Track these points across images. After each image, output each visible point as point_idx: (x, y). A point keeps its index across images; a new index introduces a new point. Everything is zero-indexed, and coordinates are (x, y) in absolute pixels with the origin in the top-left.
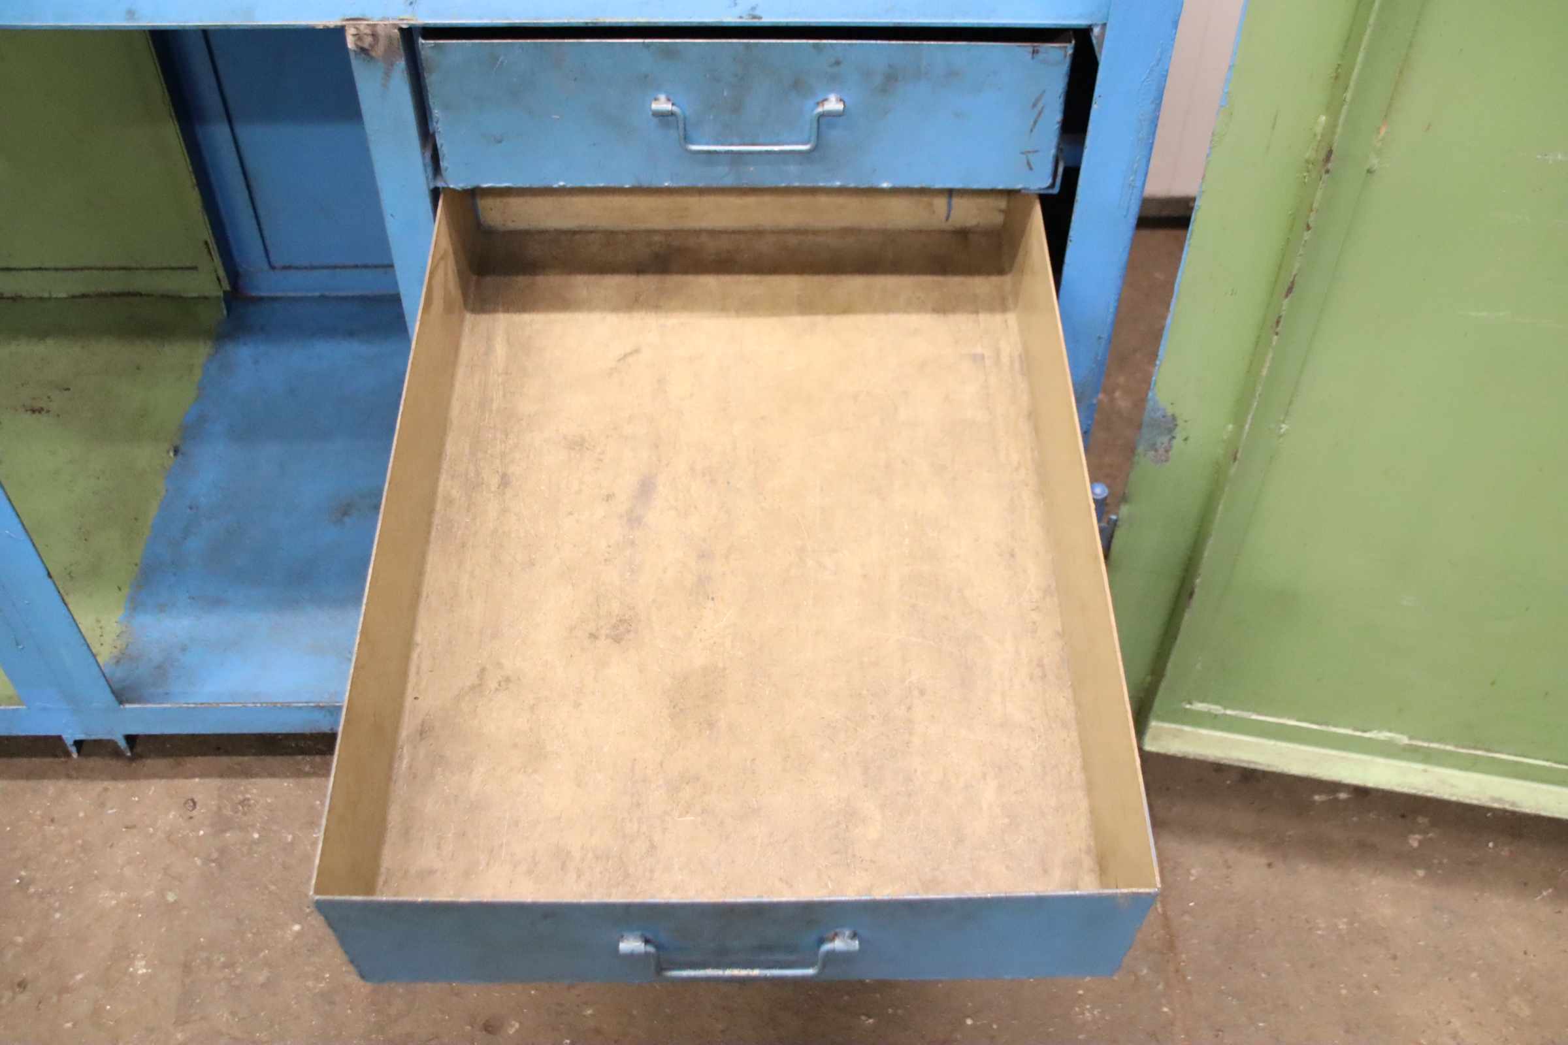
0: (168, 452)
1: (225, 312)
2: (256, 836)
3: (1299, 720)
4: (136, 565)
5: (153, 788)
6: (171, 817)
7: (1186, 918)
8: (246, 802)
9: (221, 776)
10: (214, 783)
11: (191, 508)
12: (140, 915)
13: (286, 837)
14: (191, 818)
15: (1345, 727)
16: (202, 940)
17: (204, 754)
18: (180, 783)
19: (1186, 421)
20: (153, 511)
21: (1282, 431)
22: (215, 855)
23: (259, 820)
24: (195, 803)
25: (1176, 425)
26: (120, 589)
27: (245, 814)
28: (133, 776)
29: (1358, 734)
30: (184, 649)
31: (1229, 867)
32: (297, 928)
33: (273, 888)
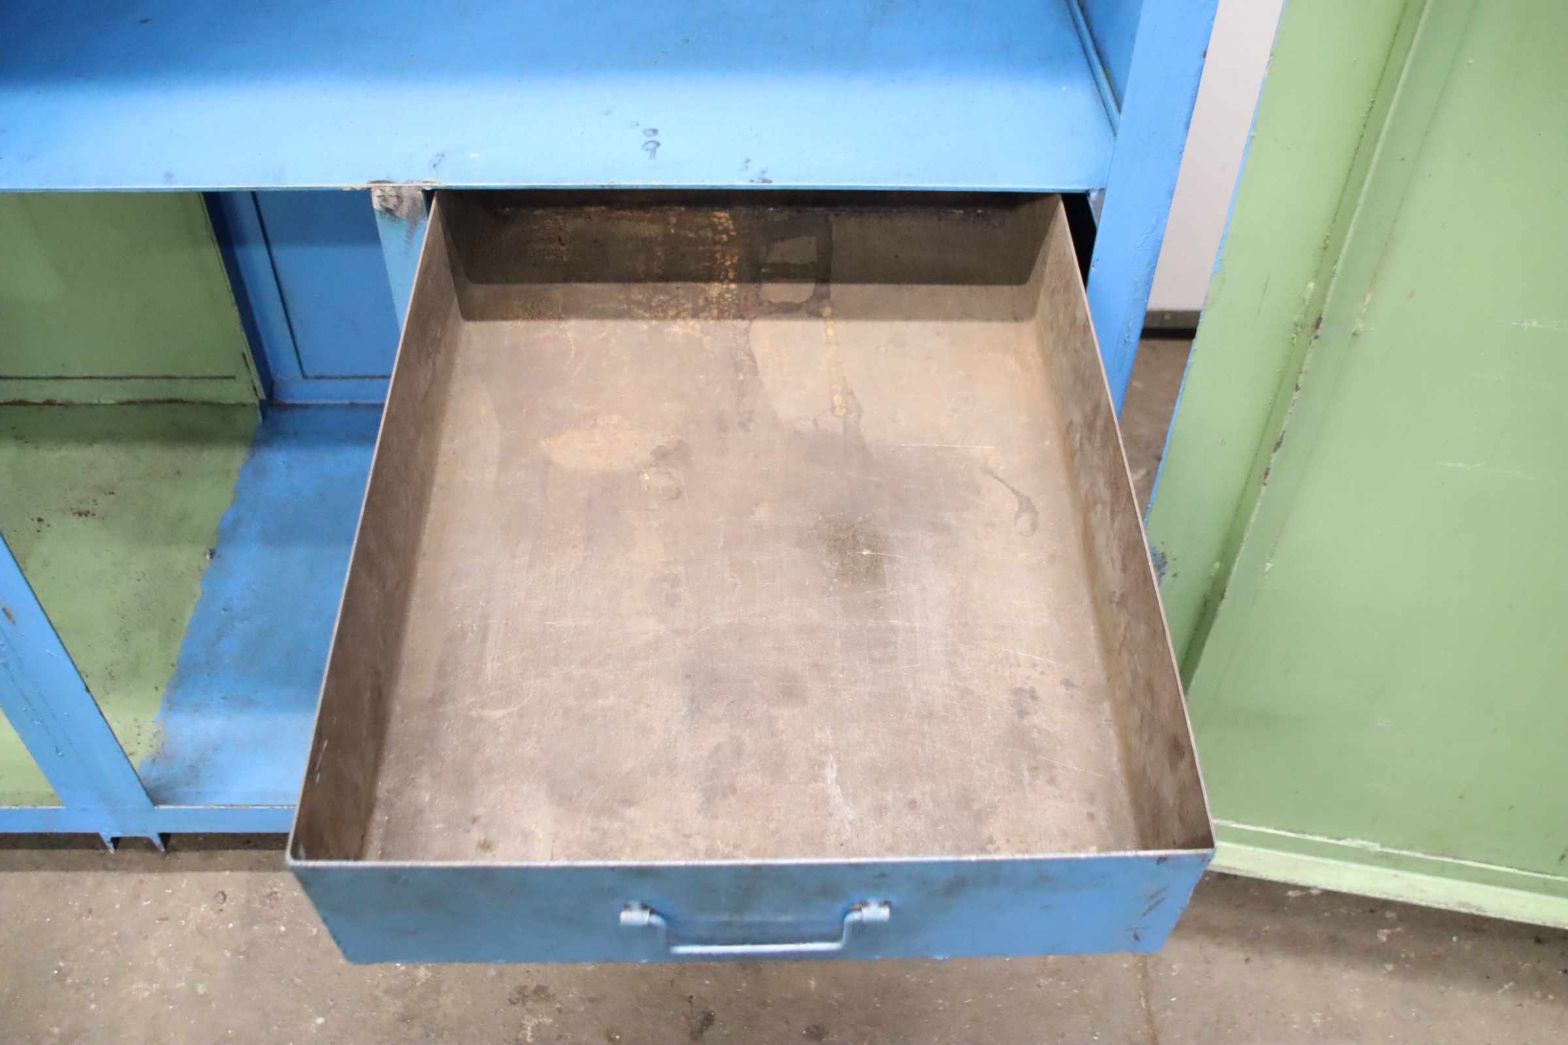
0: (205, 555)
1: (260, 418)
2: (283, 929)
3: (1276, 829)
4: (173, 665)
5: (186, 881)
6: (203, 909)
7: (1169, 1013)
8: (274, 895)
9: (251, 869)
10: (243, 876)
11: (225, 610)
12: (171, 1007)
13: (311, 931)
14: (221, 910)
15: (1320, 835)
16: (230, 1032)
17: (235, 848)
18: (210, 876)
19: (1175, 559)
20: (189, 613)
21: (1267, 569)
22: (244, 948)
23: (286, 913)
24: (225, 897)
25: (1165, 563)
26: (156, 688)
27: (272, 907)
28: (166, 869)
29: (1333, 841)
30: (216, 749)
31: (1209, 962)
32: (320, 1020)
33: (298, 981)
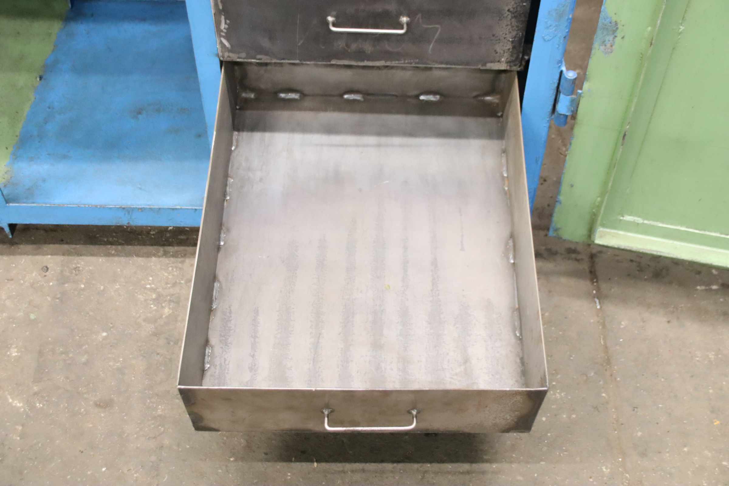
0: (36, 78)
1: (70, 5)
2: (83, 286)
3: (687, 227)
4: (17, 136)
5: (24, 260)
6: (34, 275)
7: (618, 347)
8: (78, 269)
9: (63, 255)
10: (59, 259)
11: (49, 108)
12: (14, 325)
13: (100, 287)
14: (45, 276)
16: (50, 339)
17: (54, 243)
18: (39, 258)
19: (623, 26)
20: (27, 109)
21: (680, 30)
22: (59, 296)
23: (85, 278)
24: (47, 269)
25: (617, 28)
26: (7, 148)
27: (76, 275)
28: (13, 254)
30: (44, 181)
31: (644, 322)
32: (105, 334)
33: (91, 313)
